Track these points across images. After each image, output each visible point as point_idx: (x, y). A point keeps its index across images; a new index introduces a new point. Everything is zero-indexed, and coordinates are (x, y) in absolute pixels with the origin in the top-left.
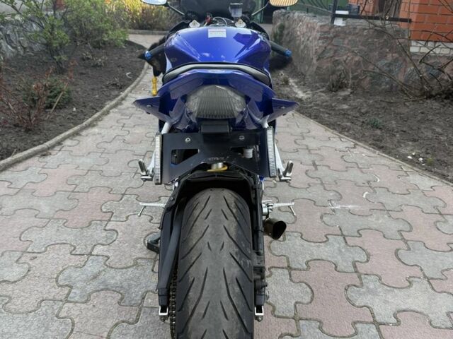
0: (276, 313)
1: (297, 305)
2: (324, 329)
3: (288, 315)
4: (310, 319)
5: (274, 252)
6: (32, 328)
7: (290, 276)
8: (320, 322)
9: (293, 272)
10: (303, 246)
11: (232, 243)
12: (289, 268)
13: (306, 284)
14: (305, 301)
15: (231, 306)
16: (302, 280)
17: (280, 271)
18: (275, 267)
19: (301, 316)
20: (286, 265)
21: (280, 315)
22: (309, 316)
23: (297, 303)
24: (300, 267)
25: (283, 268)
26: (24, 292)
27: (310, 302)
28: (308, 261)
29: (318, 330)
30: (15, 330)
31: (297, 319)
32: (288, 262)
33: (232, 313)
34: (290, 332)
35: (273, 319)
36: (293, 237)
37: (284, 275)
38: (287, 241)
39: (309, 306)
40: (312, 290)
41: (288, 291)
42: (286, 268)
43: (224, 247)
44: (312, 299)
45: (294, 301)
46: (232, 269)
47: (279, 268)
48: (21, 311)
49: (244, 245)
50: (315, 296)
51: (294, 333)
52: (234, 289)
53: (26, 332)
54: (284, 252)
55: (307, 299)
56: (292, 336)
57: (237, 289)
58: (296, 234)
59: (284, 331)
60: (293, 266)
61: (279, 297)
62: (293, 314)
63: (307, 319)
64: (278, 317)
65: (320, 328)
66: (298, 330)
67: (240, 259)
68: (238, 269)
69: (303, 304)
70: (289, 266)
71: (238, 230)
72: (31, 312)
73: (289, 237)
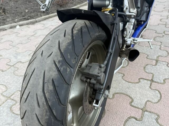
0: (132, 104)
1: (148, 102)
2: (159, 121)
3: (139, 107)
4: (152, 113)
5: (146, 70)
6: (18, 83)
7: (151, 85)
8: (158, 116)
9: (153, 83)
10: (166, 70)
11: (59, 53)
12: (152, 81)
13: (159, 92)
14: (153, 101)
15: (44, 98)
16: (157, 89)
17: (146, 81)
18: (143, 79)
19: (147, 109)
20: (151, 79)
21: (134, 105)
22: (153, 110)
23: (148, 101)
24: (159, 81)
25: (148, 80)
26: (24, 67)
27: (157, 103)
28: (166, 79)
29: (154, 120)
30: (12, 82)
31: (144, 110)
32: (153, 77)
33: (43, 104)
34: (136, 117)
35: (129, 106)
36: (162, 64)
37: (147, 84)
38: (157, 66)
39: (155, 104)
40: (161, 96)
41: (145, 93)
42: (150, 81)
43: (52, 55)
44: (159, 101)
45: (147, 100)
46: (51, 73)
47: (145, 79)
48: (19, 75)
49: (69, 57)
50: (162, 100)
51: (138, 118)
52: (48, 87)
53: (16, 84)
54: (152, 72)
55: (156, 100)
56: (136, 119)
57: (51, 88)
58: (164, 63)
59: (133, 115)
60: (155, 80)
61: (139, 95)
62: (143, 107)
63: (150, 112)
64: (133, 106)
65: (157, 120)
66: (141, 117)
67: (61, 66)
68: (56, 73)
69: (152, 102)
70: (152, 80)
71: (69, 46)
72: (21, 76)
73: (159, 64)
